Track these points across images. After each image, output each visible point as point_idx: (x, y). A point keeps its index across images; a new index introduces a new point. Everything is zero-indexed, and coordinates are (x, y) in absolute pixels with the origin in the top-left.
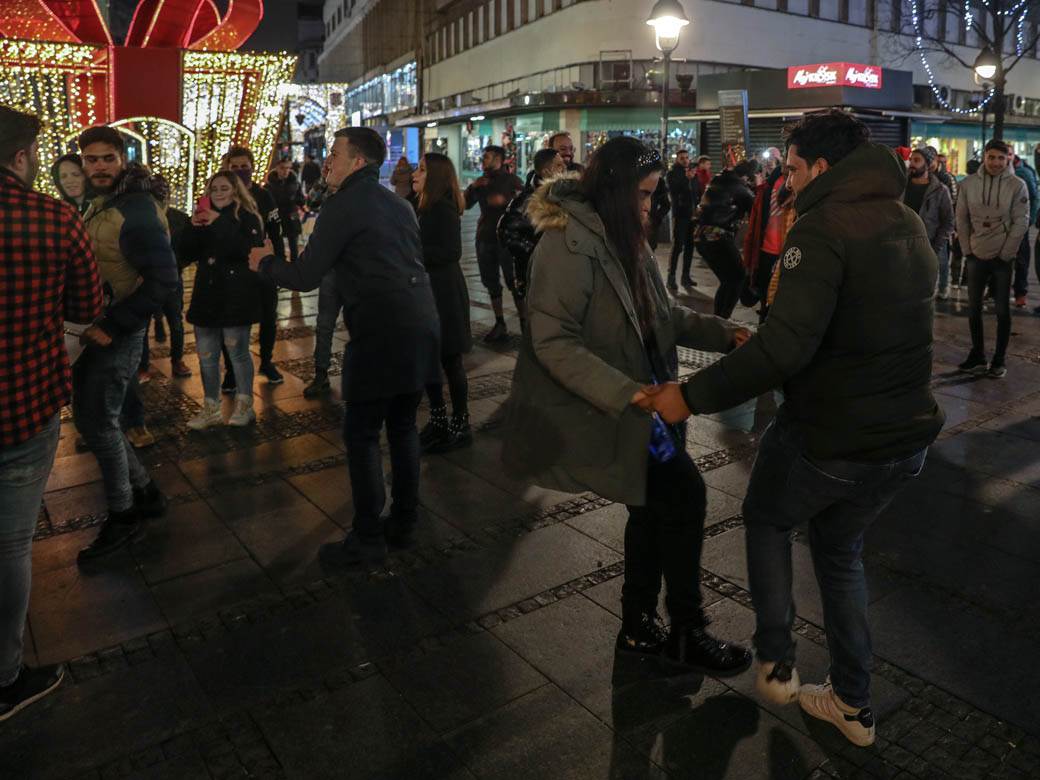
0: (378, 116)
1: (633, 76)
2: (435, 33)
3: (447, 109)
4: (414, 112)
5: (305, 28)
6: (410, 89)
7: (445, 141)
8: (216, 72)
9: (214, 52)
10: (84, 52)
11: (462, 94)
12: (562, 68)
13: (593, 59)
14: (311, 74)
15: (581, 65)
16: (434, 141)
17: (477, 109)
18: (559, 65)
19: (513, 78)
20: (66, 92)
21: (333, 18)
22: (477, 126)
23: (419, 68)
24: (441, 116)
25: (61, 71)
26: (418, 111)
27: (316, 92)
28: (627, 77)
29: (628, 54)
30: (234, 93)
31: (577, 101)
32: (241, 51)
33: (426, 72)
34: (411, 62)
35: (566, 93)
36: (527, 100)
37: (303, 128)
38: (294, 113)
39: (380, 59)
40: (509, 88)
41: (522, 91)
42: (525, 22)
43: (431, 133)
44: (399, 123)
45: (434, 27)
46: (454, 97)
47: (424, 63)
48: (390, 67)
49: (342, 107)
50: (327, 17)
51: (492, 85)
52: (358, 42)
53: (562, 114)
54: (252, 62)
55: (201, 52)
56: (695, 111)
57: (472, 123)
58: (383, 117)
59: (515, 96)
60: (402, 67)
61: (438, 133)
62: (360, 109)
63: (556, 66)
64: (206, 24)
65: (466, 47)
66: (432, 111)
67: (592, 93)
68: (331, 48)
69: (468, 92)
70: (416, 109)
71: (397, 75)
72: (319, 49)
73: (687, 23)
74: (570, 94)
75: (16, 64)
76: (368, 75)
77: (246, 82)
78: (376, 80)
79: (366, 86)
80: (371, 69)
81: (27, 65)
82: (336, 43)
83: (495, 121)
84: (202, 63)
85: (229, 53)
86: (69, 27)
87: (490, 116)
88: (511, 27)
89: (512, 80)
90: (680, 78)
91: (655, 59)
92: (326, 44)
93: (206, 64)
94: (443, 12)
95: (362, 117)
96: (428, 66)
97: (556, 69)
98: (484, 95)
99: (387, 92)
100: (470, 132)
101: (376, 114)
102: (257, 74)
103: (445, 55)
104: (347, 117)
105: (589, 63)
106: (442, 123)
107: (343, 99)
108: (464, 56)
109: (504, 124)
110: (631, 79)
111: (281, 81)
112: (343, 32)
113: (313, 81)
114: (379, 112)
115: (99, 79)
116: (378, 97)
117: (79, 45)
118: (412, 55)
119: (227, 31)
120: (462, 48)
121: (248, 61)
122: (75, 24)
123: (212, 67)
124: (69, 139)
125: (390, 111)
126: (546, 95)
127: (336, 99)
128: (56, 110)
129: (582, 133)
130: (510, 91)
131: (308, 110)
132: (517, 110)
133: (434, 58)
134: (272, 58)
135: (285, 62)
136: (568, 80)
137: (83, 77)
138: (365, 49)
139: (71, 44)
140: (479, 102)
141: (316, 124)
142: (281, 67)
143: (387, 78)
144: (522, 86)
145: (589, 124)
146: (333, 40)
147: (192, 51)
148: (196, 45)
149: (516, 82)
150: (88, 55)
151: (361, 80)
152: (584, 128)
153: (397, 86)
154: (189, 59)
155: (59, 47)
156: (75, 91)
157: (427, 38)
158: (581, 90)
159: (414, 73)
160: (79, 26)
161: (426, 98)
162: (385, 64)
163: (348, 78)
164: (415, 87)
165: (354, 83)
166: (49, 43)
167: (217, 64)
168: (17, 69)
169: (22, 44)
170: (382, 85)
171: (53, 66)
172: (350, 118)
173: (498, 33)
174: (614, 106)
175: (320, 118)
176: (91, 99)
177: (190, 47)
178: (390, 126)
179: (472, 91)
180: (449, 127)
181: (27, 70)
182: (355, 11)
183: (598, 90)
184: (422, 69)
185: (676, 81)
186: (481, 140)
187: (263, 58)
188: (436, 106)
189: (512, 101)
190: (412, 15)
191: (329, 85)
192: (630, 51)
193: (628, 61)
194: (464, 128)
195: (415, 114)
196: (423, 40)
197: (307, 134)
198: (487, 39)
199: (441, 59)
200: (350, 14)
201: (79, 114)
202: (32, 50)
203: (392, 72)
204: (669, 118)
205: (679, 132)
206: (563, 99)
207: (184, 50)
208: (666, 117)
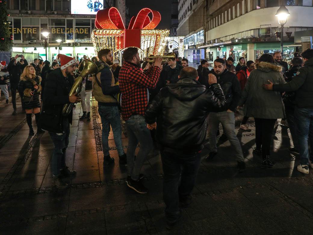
0: (193, 45)
1: (272, 33)
2: (209, 21)
3: (213, 43)
4: (203, 44)
5: (173, 21)
6: (202, 38)
7: (212, 53)
8: (149, 35)
9: (149, 30)
11: (217, 39)
12: (248, 31)
13: (258, 28)
14: (175, 34)
15: (254, 29)
16: (209, 53)
17: (221, 43)
18: (247, 30)
19: (232, 34)
20: (114, 41)
21: (181, 18)
22: (222, 49)
23: (205, 31)
24: (211, 45)
25: (114, 36)
26: (204, 44)
27: (176, 39)
28: (270, 33)
29: (270, 25)
30: (154, 39)
31: (253, 41)
32: (155, 29)
33: (207, 32)
34: (202, 30)
35: (249, 38)
36: (237, 41)
37: (172, 48)
38: (169, 45)
39: (193, 29)
40: (231, 37)
41: (235, 38)
42: (236, 17)
43: (208, 50)
44: (199, 48)
45: (209, 19)
46: (215, 40)
47: (206, 30)
48: (196, 31)
49: (183, 43)
50: (179, 18)
51: (226, 36)
52: (187, 25)
53: (248, 45)
54: (158, 32)
55: (145, 30)
56: (294, 44)
57: (220, 48)
58: (194, 46)
59: (233, 40)
60: (200, 31)
61: (210, 50)
62: (188, 43)
63: (246, 30)
64: (147, 22)
66: (208, 44)
67: (258, 38)
68: (180, 27)
69: (219, 38)
70: (204, 43)
71: (198, 33)
72: (177, 27)
73: (289, 15)
74: (250, 38)
75: (105, 35)
76: (190, 34)
77: (157, 37)
78: (192, 36)
79: (190, 37)
80: (191, 32)
81: (107, 35)
82: (181, 25)
83: (227, 47)
84: (146, 33)
85: (152, 30)
86: (116, 26)
88: (232, 19)
89: (232, 35)
90: (287, 33)
91: (278, 27)
92: (179, 25)
93: (147, 33)
94: (212, 15)
95: (188, 45)
96: (207, 31)
97: (246, 31)
98: (224, 39)
99: (196, 38)
100: (219, 50)
101: (192, 45)
102: (159, 35)
103: (212, 28)
104: (184, 46)
105: (257, 29)
106: (211, 48)
107: (183, 41)
108: (218, 28)
109: (230, 48)
110: (271, 34)
111: (165, 37)
112: (184, 22)
113: (175, 36)
114: (193, 44)
115: (122, 37)
116: (193, 40)
117: (118, 30)
118: (202, 28)
119: (152, 24)
120: (217, 26)
121: (157, 32)
122: (117, 24)
123: (148, 34)
124: (115, 52)
125: (196, 44)
126: (243, 39)
127: (181, 41)
128: (113, 45)
129: (255, 51)
130: (232, 38)
131: (174, 44)
132: (233, 44)
133: (209, 29)
134: (163, 31)
135: (166, 32)
136: (250, 34)
137: (118, 37)
138: (189, 26)
139: (116, 29)
140: (222, 41)
141: (176, 48)
142: (165, 33)
143: (195, 35)
144: (235, 36)
145: (257, 48)
146: (181, 24)
147: (143, 30)
148: (144, 28)
149: (233, 35)
150: (119, 32)
151: (188, 35)
152: (255, 49)
153: (198, 37)
154: (143, 32)
155: (113, 30)
156: (116, 41)
157: (207, 23)
158: (254, 37)
159: (203, 33)
160: (118, 25)
161: (206, 40)
162: (195, 31)
163: (185, 35)
164: (203, 37)
165: (187, 36)
166: (112, 29)
167: (149, 32)
168: (105, 36)
169: (106, 30)
170: (194, 37)
171: (112, 35)
172: (185, 46)
173: (228, 21)
174: (265, 42)
175: (177, 46)
176: (120, 43)
177: (143, 29)
178: (196, 48)
179: (220, 38)
180: (213, 48)
181: (107, 36)
182: (186, 16)
183: (260, 37)
184: (206, 32)
185: (286, 34)
186: (223, 53)
187: (161, 31)
188: (210, 43)
189: (232, 41)
190: (202, 17)
191: (179, 37)
192: (271, 25)
193: (270, 28)
194: (218, 49)
195: (203, 45)
196: (206, 23)
197: (173, 50)
198: (224, 22)
199: (211, 29)
200: (185, 17)
201: (117, 46)
202: (108, 32)
203: (197, 33)
204: (283, 46)
205: (288, 50)
206: (248, 40)
207: (141, 29)
208: (282, 46)
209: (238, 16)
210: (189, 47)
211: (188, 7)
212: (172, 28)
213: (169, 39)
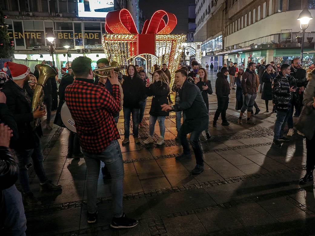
0: (211, 52)
1: (292, 38)
2: (228, 26)
3: (231, 50)
4: (221, 50)
5: (190, 26)
6: (220, 43)
7: (231, 59)
8: (164, 40)
9: (164, 35)
10: (131, 36)
11: (236, 45)
12: (268, 36)
13: (279, 33)
14: (192, 39)
15: (274, 35)
16: (228, 59)
17: (240, 50)
18: (267, 35)
19: (252, 39)
20: (127, 47)
21: (198, 22)
22: (240, 55)
23: (223, 37)
24: (229, 52)
25: (126, 42)
26: (223, 50)
27: (193, 45)
28: (290, 39)
29: (291, 30)
30: (169, 45)
31: (273, 47)
32: (171, 34)
33: (225, 38)
34: (221, 35)
35: (269, 44)
36: (256, 47)
37: (189, 55)
38: (186, 51)
39: (211, 34)
40: (251, 43)
41: (255, 44)
42: (257, 21)
43: (226, 57)
44: (216, 54)
45: (228, 24)
46: (233, 46)
47: (225, 35)
48: (214, 37)
49: (200, 49)
50: (197, 22)
51: (245, 42)
52: (205, 29)
53: (268, 51)
54: (174, 37)
55: (160, 35)
56: (314, 50)
57: (239, 54)
58: (212, 52)
59: (252, 45)
60: (218, 37)
61: (229, 57)
62: (206, 50)
63: (266, 35)
64: (162, 26)
65: (238, 30)
66: (227, 50)
67: (278, 44)
68: (197, 32)
69: (238, 44)
70: (222, 49)
71: (216, 39)
72: (194, 32)
73: (312, 19)
74: (270, 44)
75: (116, 40)
76: (208, 39)
77: (172, 43)
78: (210, 41)
79: (208, 43)
80: (209, 37)
81: (119, 40)
82: (199, 30)
83: (246, 53)
84: (161, 38)
85: (168, 35)
86: (128, 30)
87: (244, 52)
88: (252, 23)
89: (252, 40)
90: (308, 39)
91: (299, 32)
92: (196, 30)
93: (162, 38)
94: (231, 19)
95: (206, 52)
96: (226, 36)
97: (266, 36)
98: (242, 45)
99: (214, 44)
100: (238, 57)
101: (210, 51)
102: (175, 40)
103: (231, 33)
104: (202, 52)
105: (277, 34)
106: (229, 54)
107: (201, 47)
108: (237, 33)
109: (249, 54)
110: (291, 39)
111: (182, 43)
112: (201, 26)
113: (192, 42)
114: (211, 51)
115: (135, 43)
116: (211, 46)
117: (130, 34)
118: (221, 33)
119: (167, 28)
120: (236, 30)
121: (173, 37)
122: (130, 28)
124: (128, 60)
125: (214, 50)
126: (262, 45)
127: (199, 47)
128: (125, 52)
129: (274, 57)
130: (251, 44)
131: (191, 50)
132: (253, 50)
133: (228, 34)
134: (179, 36)
135: (183, 37)
136: (270, 40)
137: (131, 43)
138: (207, 31)
139: (128, 34)
140: (241, 47)
141: (193, 54)
142: (181, 38)
143: (213, 40)
144: (255, 42)
145: (276, 54)
146: (198, 29)
148: (159, 33)
149: (253, 41)
150: (132, 37)
151: (206, 41)
152: (275, 55)
153: (216, 43)
154: (157, 37)
155: (125, 35)
156: (129, 47)
157: (226, 27)
158: (274, 43)
159: (221, 39)
160: (130, 30)
161: (225, 46)
162: (213, 36)
163: (202, 41)
164: (222, 43)
165: (204, 42)
166: (123, 34)
167: (164, 38)
168: (116, 41)
169: (117, 35)
170: (212, 42)
171: (124, 40)
172: (203, 52)
173: (248, 25)
174: (285, 48)
175: (194, 52)
176: (133, 49)
177: (158, 34)
178: (214, 55)
179: (239, 44)
180: (232, 55)
181: (119, 42)
182: (204, 20)
183: (280, 43)
184: (224, 37)
185: (307, 39)
186: (242, 59)
187: (177, 36)
188: (228, 49)
189: (251, 47)
190: (221, 20)
191: (197, 43)
192: (292, 29)
193: (291, 33)
194: (236, 56)
195: (222, 51)
196: (224, 28)
197: (190, 57)
198: (244, 27)
200: (203, 21)
201: (130, 53)
202: (119, 37)
203: (215, 38)
204: (304, 52)
205: (308, 57)
206: (268, 46)
207: (156, 34)
208: (302, 52)
209: (258, 20)
210: (206, 54)
211: (206, 10)
212: (189, 33)
213: (185, 44)
